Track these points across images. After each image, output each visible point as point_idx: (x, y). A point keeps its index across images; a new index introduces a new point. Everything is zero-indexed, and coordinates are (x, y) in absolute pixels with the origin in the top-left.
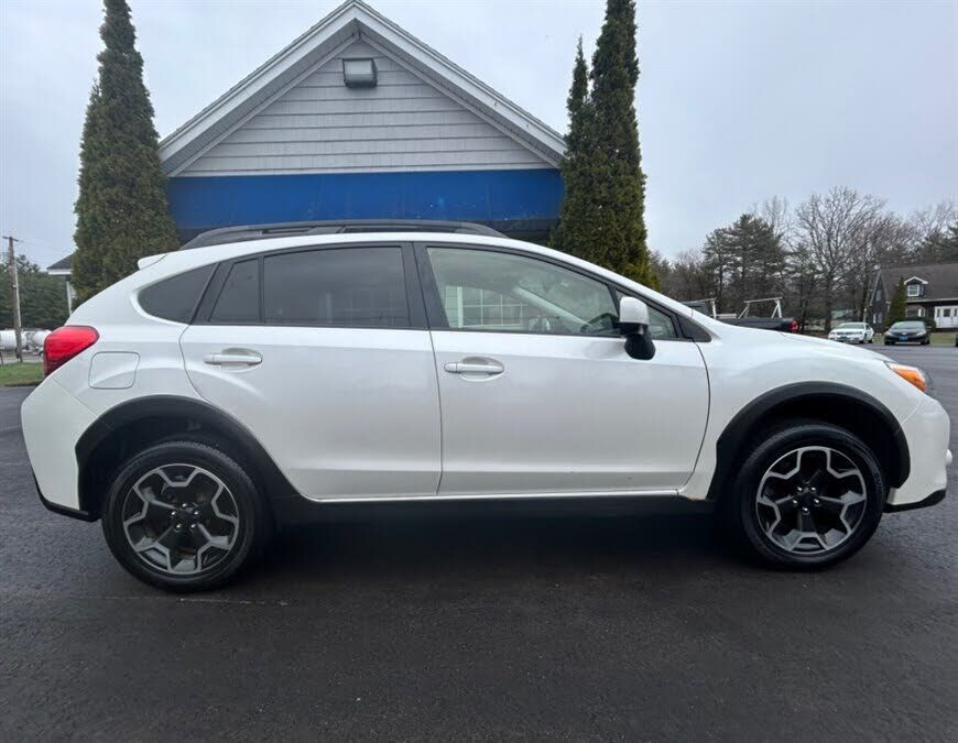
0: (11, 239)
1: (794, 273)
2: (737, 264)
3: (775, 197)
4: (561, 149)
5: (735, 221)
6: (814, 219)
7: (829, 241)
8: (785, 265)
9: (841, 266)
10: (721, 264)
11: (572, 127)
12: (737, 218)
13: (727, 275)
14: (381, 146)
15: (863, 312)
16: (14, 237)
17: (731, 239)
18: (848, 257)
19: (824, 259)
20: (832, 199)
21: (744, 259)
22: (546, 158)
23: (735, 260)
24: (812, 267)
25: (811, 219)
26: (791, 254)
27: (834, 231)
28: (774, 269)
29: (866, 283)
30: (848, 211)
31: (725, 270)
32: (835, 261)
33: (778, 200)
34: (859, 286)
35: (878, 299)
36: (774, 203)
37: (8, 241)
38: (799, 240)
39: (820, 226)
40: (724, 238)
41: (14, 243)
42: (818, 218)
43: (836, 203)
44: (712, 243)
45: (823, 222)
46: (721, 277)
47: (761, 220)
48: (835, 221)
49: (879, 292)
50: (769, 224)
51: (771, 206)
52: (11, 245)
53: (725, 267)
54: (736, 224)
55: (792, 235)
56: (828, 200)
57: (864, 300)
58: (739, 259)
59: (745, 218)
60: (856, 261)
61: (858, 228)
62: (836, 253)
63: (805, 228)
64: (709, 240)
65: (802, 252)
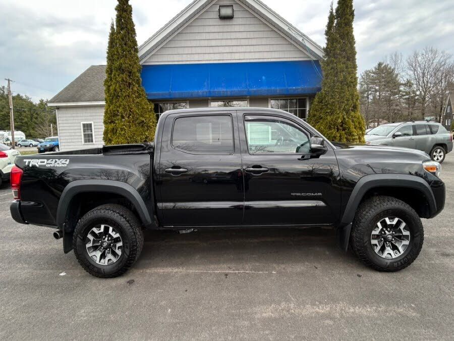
0: (9, 80)
1: (405, 95)
2: (376, 91)
3: (396, 53)
4: (321, 54)
5: (375, 66)
6: (416, 65)
7: (423, 78)
8: (400, 91)
9: (429, 92)
10: (368, 91)
11: (327, 44)
12: (376, 65)
13: (371, 97)
14: (235, 49)
15: (440, 118)
16: (10, 79)
17: (373, 76)
18: (433, 87)
19: (421, 88)
20: (425, 54)
21: (380, 88)
22: (309, 55)
23: (375, 89)
24: (414, 92)
25: (414, 65)
26: (403, 84)
27: (426, 72)
28: (395, 94)
29: (442, 102)
30: (433, 60)
31: (370, 94)
32: (426, 89)
33: (397, 54)
34: (438, 103)
35: (448, 111)
36: (396, 55)
37: (7, 81)
38: (408, 77)
39: (419, 69)
40: (370, 76)
41: (10, 82)
42: (417, 64)
43: (427, 56)
44: (363, 78)
45: (420, 67)
46: (368, 98)
47: (388, 65)
48: (426, 67)
49: (449, 107)
50: (392, 68)
51: (394, 58)
52: (9, 84)
53: (370, 92)
54: (376, 68)
55: (404, 75)
56: (423, 54)
57: (441, 112)
58: (377, 88)
59: (380, 64)
60: (437, 88)
61: (437, 70)
62: (427, 85)
63: (411, 70)
64: (362, 77)
65: (408, 84)
